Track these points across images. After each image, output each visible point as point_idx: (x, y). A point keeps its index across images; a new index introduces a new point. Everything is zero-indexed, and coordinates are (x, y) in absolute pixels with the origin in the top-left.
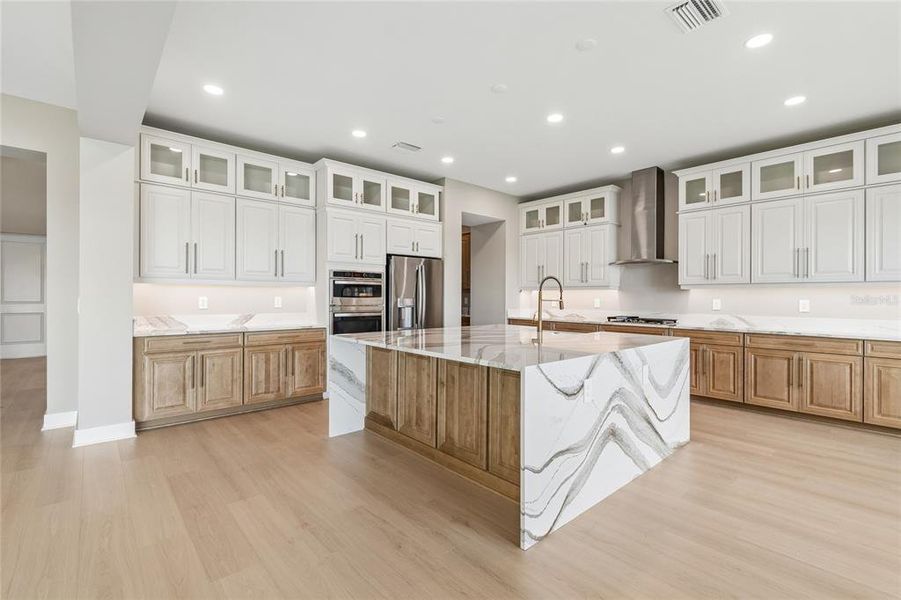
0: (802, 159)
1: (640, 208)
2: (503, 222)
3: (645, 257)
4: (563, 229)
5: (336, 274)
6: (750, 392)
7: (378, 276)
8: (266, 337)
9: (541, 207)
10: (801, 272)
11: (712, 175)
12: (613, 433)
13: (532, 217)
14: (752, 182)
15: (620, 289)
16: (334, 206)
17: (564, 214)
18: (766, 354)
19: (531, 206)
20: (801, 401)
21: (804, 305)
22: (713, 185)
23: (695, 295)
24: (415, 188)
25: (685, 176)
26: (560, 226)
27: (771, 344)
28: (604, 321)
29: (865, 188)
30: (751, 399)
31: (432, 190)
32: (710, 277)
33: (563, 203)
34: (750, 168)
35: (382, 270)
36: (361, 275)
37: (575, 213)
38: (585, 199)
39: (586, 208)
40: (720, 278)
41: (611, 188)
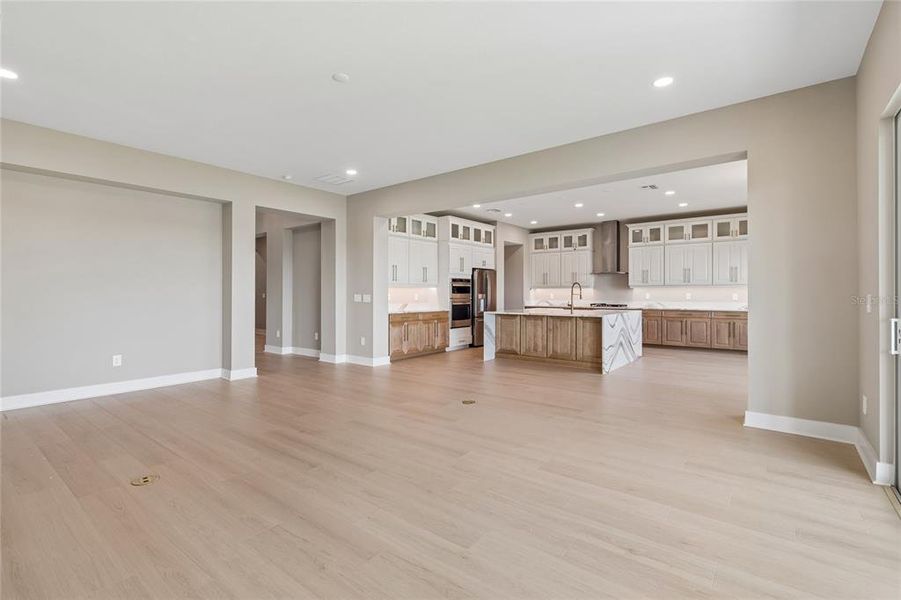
0: (687, 225)
1: (608, 242)
2: (521, 246)
3: (609, 270)
4: (561, 251)
5: (454, 280)
6: (664, 339)
7: (468, 281)
8: (427, 315)
9: (546, 237)
10: (687, 281)
11: (646, 229)
12: (621, 344)
13: (539, 242)
14: (665, 234)
15: (595, 288)
16: (452, 242)
17: (561, 242)
18: (671, 320)
19: (539, 236)
20: (687, 340)
21: (688, 296)
22: (646, 234)
23: (636, 292)
24: (484, 228)
25: (632, 228)
26: (559, 249)
27: (673, 315)
28: (589, 306)
29: (713, 242)
30: (665, 343)
31: (490, 228)
32: (645, 282)
33: (561, 236)
34: (664, 227)
35: (470, 278)
36: (461, 280)
37: (568, 242)
38: (575, 235)
39: (575, 240)
40: (650, 283)
41: (590, 230)
